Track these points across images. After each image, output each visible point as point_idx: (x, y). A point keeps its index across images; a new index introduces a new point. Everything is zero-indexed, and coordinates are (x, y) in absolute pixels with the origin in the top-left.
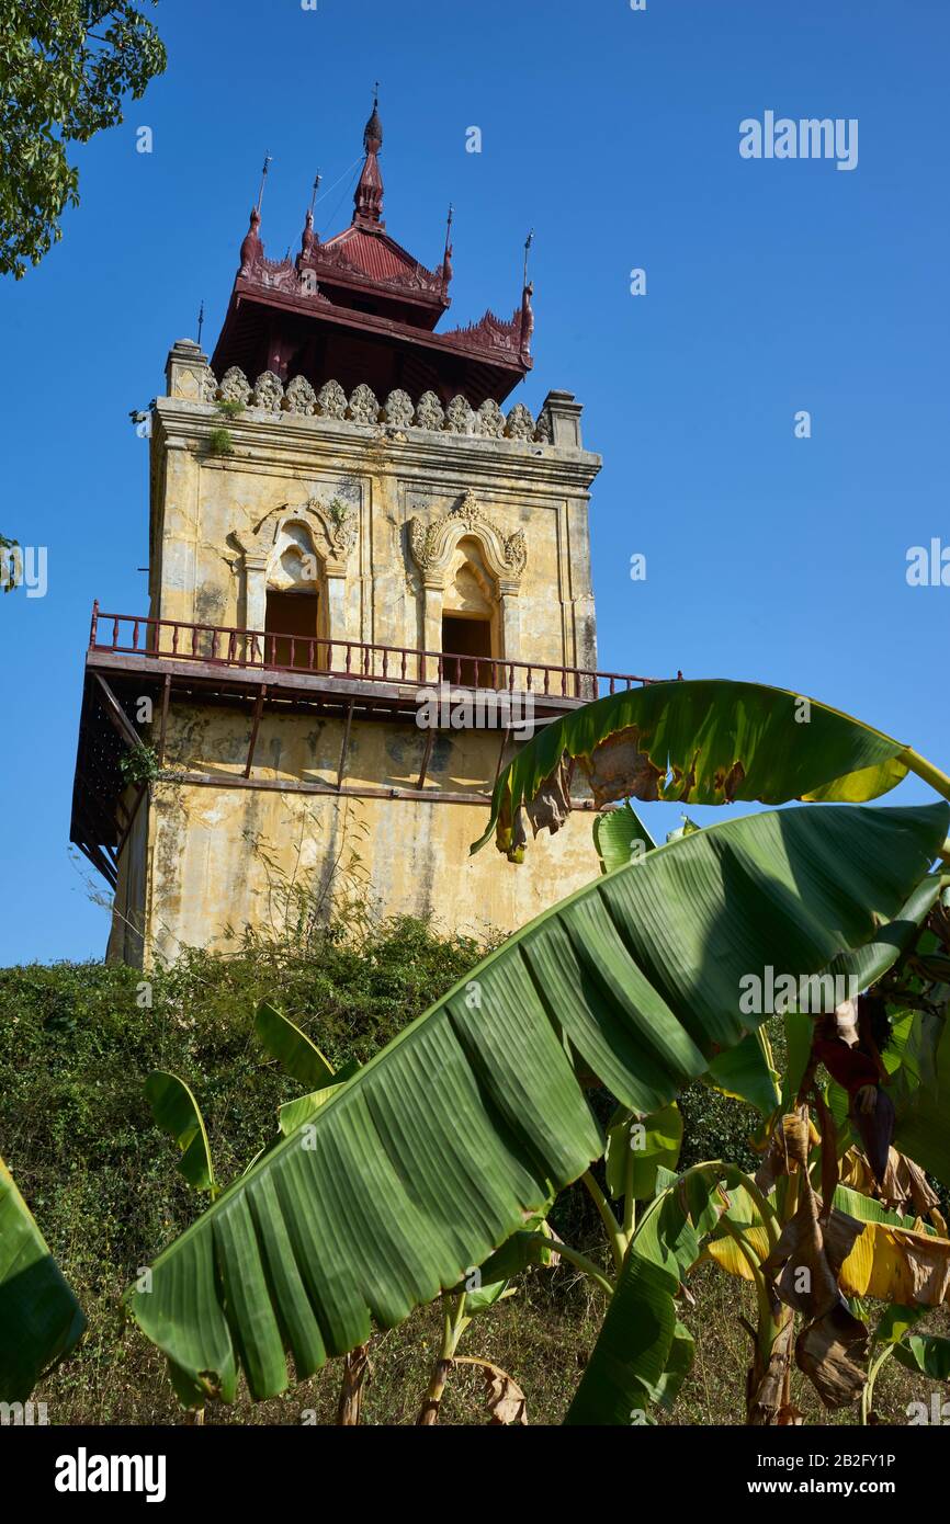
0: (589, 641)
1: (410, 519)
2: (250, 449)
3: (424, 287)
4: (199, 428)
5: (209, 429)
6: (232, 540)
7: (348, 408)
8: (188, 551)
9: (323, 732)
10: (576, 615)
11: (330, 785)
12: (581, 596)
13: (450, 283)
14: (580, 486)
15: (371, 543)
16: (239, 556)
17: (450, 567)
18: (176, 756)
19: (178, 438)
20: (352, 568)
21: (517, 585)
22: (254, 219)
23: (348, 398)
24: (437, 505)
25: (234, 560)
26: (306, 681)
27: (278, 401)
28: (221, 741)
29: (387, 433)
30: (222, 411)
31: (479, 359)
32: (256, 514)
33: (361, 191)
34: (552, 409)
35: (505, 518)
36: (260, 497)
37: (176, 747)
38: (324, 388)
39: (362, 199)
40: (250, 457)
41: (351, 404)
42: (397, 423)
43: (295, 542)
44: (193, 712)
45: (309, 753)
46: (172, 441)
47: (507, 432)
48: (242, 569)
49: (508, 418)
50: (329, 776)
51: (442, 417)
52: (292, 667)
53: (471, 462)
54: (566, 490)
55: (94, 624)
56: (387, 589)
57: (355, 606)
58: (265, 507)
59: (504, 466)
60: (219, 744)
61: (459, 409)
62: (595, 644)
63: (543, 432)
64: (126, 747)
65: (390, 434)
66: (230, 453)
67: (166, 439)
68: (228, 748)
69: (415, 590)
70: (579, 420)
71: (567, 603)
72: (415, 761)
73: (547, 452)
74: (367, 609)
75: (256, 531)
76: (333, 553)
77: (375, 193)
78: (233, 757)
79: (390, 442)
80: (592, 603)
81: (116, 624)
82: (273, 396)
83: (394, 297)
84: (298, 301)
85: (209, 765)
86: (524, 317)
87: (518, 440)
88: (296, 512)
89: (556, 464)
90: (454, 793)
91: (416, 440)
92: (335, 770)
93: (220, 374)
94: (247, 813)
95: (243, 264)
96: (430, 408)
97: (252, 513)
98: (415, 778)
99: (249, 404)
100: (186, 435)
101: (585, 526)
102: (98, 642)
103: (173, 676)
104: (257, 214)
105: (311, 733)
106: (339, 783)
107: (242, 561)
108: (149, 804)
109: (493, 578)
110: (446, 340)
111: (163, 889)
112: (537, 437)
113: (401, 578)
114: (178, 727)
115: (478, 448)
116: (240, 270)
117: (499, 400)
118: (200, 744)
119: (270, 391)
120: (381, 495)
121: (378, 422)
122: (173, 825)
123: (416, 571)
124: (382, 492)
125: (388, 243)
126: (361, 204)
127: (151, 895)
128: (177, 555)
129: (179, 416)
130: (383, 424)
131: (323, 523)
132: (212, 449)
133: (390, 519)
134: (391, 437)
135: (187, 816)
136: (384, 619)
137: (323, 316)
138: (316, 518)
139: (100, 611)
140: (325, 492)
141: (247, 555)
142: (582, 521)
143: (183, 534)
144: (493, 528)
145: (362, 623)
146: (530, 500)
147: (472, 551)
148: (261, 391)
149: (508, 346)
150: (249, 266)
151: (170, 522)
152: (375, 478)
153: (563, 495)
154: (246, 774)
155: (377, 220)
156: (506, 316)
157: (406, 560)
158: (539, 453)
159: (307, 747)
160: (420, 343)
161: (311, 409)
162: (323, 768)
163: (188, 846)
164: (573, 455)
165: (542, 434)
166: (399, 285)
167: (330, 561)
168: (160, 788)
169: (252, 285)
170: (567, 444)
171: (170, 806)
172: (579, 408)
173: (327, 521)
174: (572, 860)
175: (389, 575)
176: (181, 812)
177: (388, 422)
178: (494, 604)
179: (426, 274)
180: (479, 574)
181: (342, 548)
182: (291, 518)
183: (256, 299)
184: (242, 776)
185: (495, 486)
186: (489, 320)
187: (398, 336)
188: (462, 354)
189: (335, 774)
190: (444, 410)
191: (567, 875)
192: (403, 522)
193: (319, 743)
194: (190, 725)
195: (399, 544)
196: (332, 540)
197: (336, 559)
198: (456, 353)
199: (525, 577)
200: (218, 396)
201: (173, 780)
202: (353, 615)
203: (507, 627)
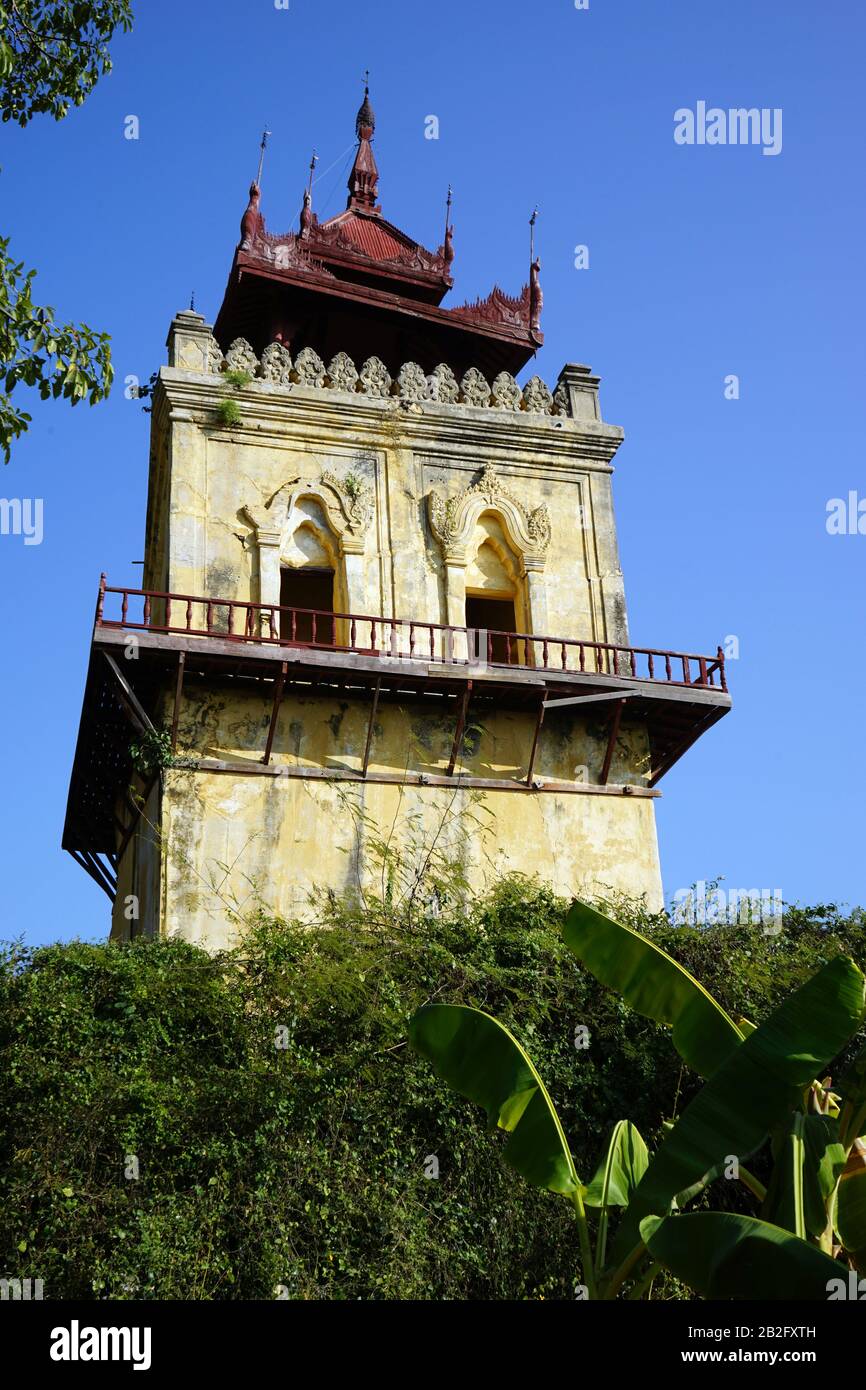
0: (619, 618)
1: (427, 493)
2: (259, 422)
3: (426, 267)
4: (206, 399)
5: (216, 400)
6: (243, 515)
7: (359, 380)
8: (197, 526)
9: (346, 715)
10: (604, 592)
11: (354, 772)
12: (608, 572)
13: (452, 263)
14: (601, 460)
15: (389, 519)
16: (251, 531)
17: (471, 543)
18: (189, 741)
19: (185, 410)
20: (370, 544)
21: (542, 561)
22: (253, 193)
23: (359, 371)
24: (455, 479)
25: (245, 535)
26: (329, 658)
27: (286, 373)
28: (237, 726)
29: (402, 405)
30: (229, 382)
31: (489, 334)
32: (267, 488)
33: (356, 176)
34: (569, 382)
35: (526, 493)
36: (270, 471)
37: (189, 731)
38: (333, 360)
39: (357, 184)
40: (259, 429)
41: (362, 376)
42: (410, 396)
43: (309, 518)
44: (206, 695)
45: (331, 737)
46: (177, 413)
47: (524, 405)
48: (255, 545)
49: (524, 391)
50: (354, 762)
51: (456, 390)
52: (314, 644)
53: (489, 435)
54: (588, 463)
55: (100, 599)
56: (407, 564)
57: (374, 584)
58: (275, 481)
59: (524, 439)
60: (236, 728)
61: (474, 382)
62: (626, 622)
63: (561, 405)
64: (136, 732)
65: (405, 406)
66: (237, 425)
67: (171, 410)
68: (245, 733)
69: (435, 566)
70: (596, 392)
71: (595, 580)
72: (444, 745)
73: (568, 425)
74: (388, 586)
75: (268, 505)
76: (349, 528)
77: (370, 178)
78: (251, 742)
79: (405, 414)
80: (621, 579)
81: (125, 599)
82: (281, 368)
83: (396, 277)
84: (301, 275)
85: (225, 751)
86: (532, 294)
87: (535, 413)
88: (309, 486)
89: (577, 437)
90: (485, 780)
91: (432, 412)
92: (359, 756)
93: (225, 347)
94: (267, 802)
95: (244, 237)
96: (444, 381)
97: (263, 487)
98: (444, 764)
99: (256, 376)
100: (192, 406)
101: (609, 500)
102: (105, 617)
103: (187, 653)
104: (257, 188)
105: (333, 716)
106: (365, 770)
107: (255, 536)
108: (161, 793)
109: (516, 555)
110: (455, 316)
111: (177, 885)
112: (555, 410)
113: (421, 555)
114: (191, 711)
115: (496, 421)
116: (242, 243)
117: (514, 373)
118: (215, 728)
119: (278, 363)
120: (396, 469)
121: (391, 395)
122: (188, 815)
123: (437, 547)
124: (398, 466)
125: (386, 227)
126: (357, 189)
127: (165, 892)
128: (185, 530)
129: (184, 386)
130: (396, 397)
131: (338, 498)
132: (219, 421)
133: (408, 493)
134: (406, 409)
135: (203, 806)
136: (405, 596)
137: (328, 291)
138: (330, 492)
139: (108, 585)
140: (340, 465)
141: (259, 530)
142: (606, 495)
143: (191, 509)
144: (514, 502)
145: (382, 601)
146: (551, 475)
147: (493, 526)
148: (269, 363)
149: (518, 322)
150: (250, 239)
151: (177, 498)
152: (391, 453)
153: (585, 469)
154: (265, 761)
155: (373, 205)
156: (514, 292)
157: (425, 535)
158: (559, 425)
159: (330, 732)
160: (429, 318)
161: (320, 381)
162: (347, 754)
163: (204, 839)
164: (594, 428)
165: (560, 407)
166: (400, 265)
167: (347, 536)
168: (173, 776)
169: (254, 259)
170: (585, 416)
171: (185, 796)
172: (596, 381)
173: (341, 495)
174: (614, 848)
175: (407, 552)
176: (197, 801)
177: (401, 395)
178: (518, 582)
179: (428, 256)
180: (501, 549)
181: (359, 523)
182: (304, 492)
183: (259, 273)
184: (261, 762)
185: (514, 460)
186: (497, 297)
187: (405, 311)
188: (471, 330)
189: (359, 760)
190: (459, 382)
191: (609, 865)
192: (421, 496)
193: (342, 727)
194: (205, 708)
195: (418, 519)
196: (348, 515)
197: (353, 534)
198: (465, 328)
199: (550, 552)
200: (224, 368)
201: (187, 767)
202: (372, 592)
203: (533, 604)
